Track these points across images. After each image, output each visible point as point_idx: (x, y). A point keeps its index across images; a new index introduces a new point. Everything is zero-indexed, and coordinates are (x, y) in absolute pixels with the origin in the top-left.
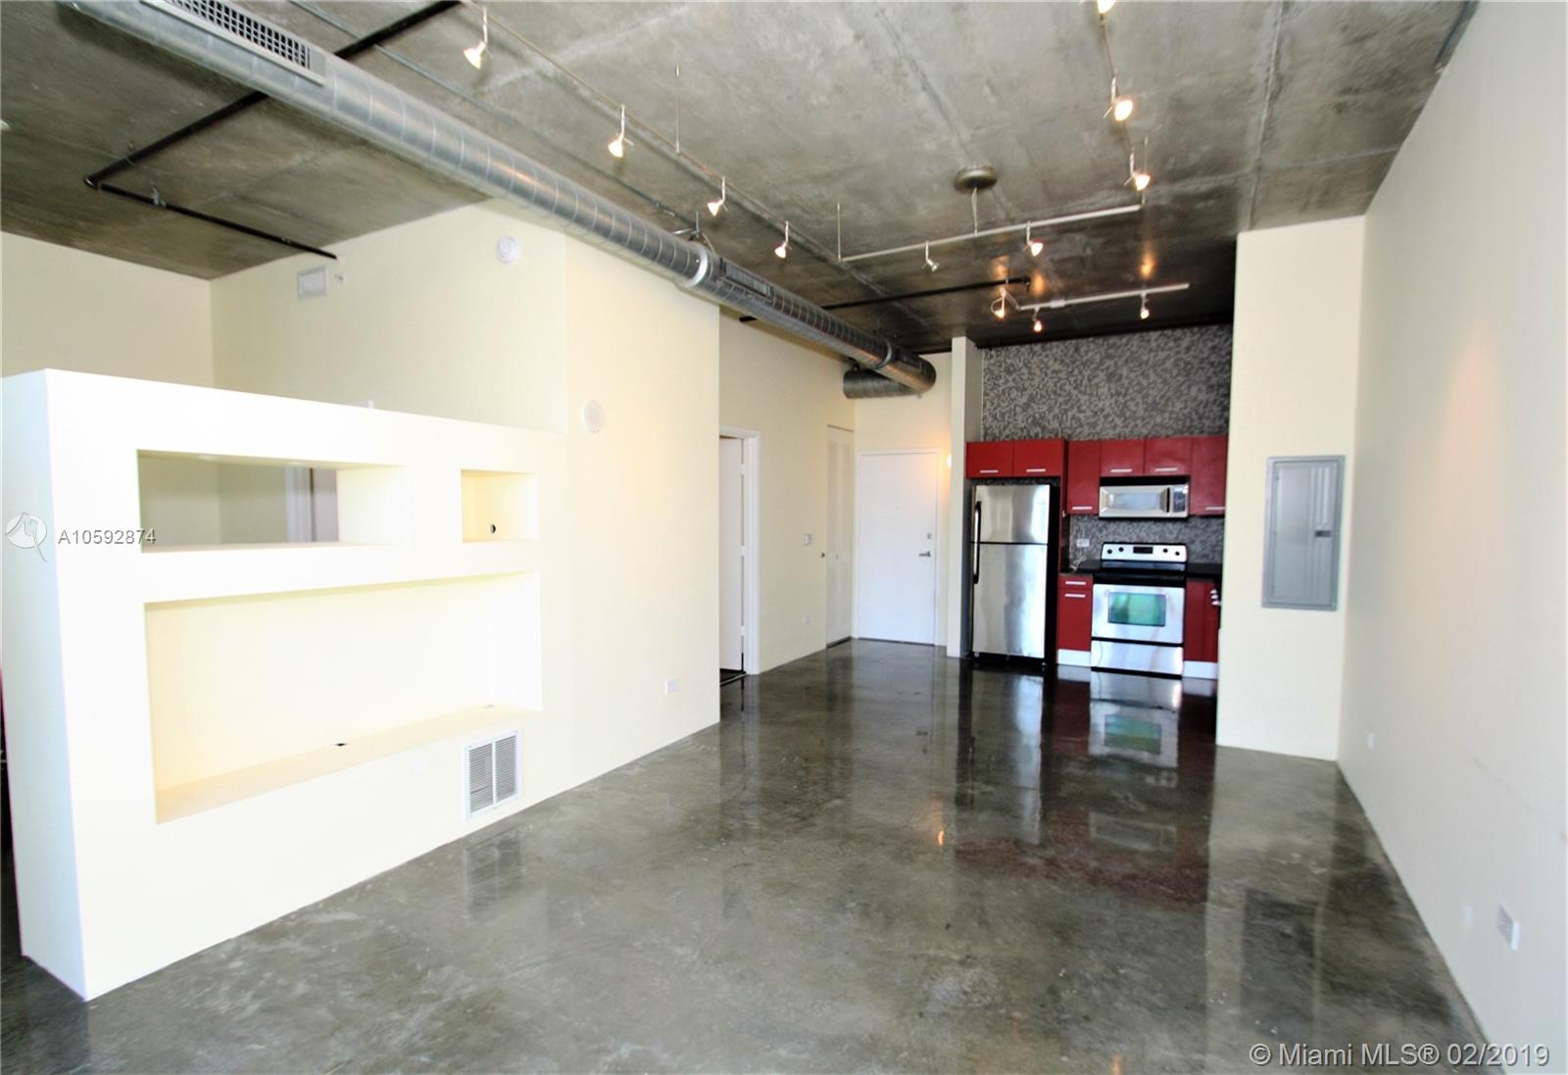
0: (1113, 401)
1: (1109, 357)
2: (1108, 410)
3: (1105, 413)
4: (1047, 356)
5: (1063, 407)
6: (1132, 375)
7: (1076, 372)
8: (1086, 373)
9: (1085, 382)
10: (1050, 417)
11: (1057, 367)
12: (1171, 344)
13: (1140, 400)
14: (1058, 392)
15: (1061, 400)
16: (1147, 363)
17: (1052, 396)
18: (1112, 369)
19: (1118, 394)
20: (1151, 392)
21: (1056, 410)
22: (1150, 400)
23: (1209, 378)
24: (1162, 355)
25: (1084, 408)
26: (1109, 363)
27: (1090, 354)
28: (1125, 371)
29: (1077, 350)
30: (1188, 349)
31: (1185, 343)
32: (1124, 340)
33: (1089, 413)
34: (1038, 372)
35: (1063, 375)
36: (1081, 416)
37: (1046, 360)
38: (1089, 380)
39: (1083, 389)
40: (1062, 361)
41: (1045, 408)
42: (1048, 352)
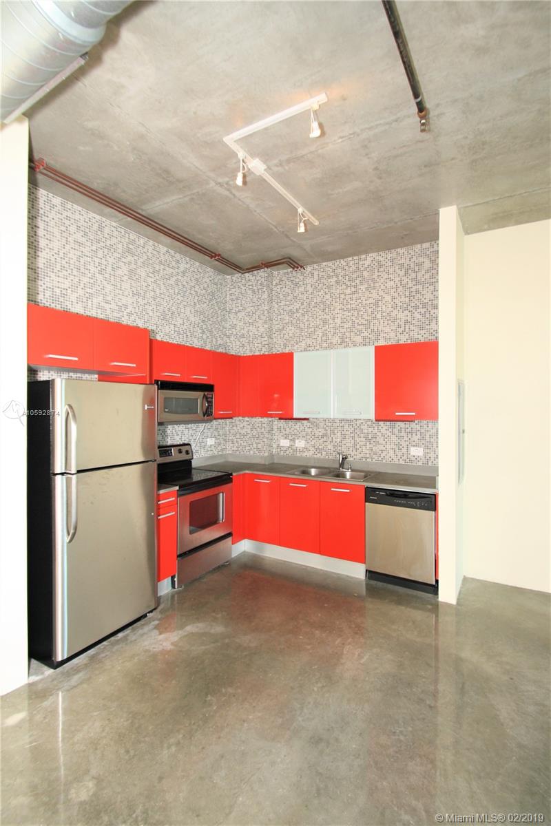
0: (135, 299)
1: (129, 251)
2: (130, 309)
3: (128, 311)
4: (68, 218)
5: (88, 290)
6: (149, 280)
7: (100, 254)
8: (111, 260)
9: (109, 269)
10: (73, 297)
11: (79, 236)
12: (174, 263)
13: (155, 307)
14: (82, 269)
15: (85, 280)
16: (158, 271)
17: (75, 272)
18: (133, 266)
19: (138, 294)
20: (162, 302)
21: (81, 292)
22: (162, 309)
23: (195, 304)
24: (169, 271)
25: (109, 298)
26: (130, 258)
27: (114, 240)
28: (143, 274)
29: (101, 228)
30: (184, 273)
31: (182, 266)
32: (142, 241)
33: (113, 306)
34: (56, 232)
35: (86, 251)
36: (107, 306)
37: (67, 223)
38: (113, 269)
39: (107, 276)
40: (86, 234)
41: (67, 284)
42: (69, 214)
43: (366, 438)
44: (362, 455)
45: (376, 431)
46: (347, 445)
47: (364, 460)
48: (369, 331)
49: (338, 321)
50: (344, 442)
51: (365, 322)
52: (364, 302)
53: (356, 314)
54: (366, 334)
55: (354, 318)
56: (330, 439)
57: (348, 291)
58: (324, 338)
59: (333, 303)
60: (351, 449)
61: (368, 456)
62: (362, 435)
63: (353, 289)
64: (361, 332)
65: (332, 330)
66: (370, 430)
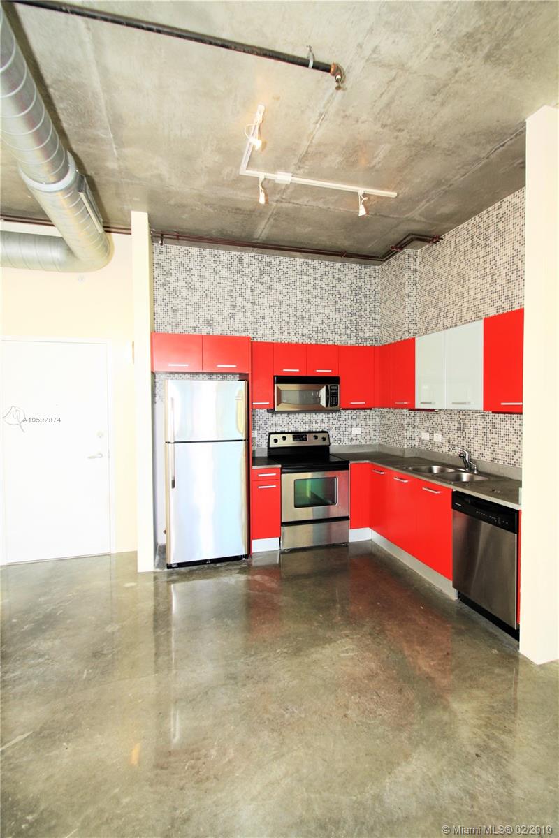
0: (271, 311)
1: (266, 272)
2: (267, 318)
3: (265, 321)
4: (215, 262)
5: (231, 311)
6: (285, 292)
7: (241, 281)
8: (249, 284)
9: (248, 291)
10: (219, 319)
11: (223, 273)
12: (311, 271)
13: (291, 313)
14: (226, 297)
15: (228, 304)
16: (294, 282)
17: (221, 300)
18: (270, 283)
19: (275, 305)
20: (298, 307)
21: (225, 314)
22: (298, 314)
23: (336, 302)
24: (306, 278)
25: (248, 314)
26: (267, 277)
27: (252, 267)
28: (279, 287)
29: (240, 261)
30: (322, 277)
31: (320, 272)
32: (278, 260)
33: (252, 319)
34: (206, 274)
35: (229, 282)
36: (246, 321)
37: (214, 265)
38: (252, 290)
39: (247, 297)
40: (229, 269)
41: (215, 310)
42: (216, 258)
43: (498, 434)
44: (494, 456)
45: (508, 426)
46: (480, 442)
47: (496, 461)
48: (503, 298)
49: (472, 292)
50: (476, 439)
51: (498, 288)
52: (499, 263)
53: (489, 280)
54: (500, 303)
55: (487, 285)
56: (464, 434)
57: (482, 254)
58: (459, 315)
59: (468, 271)
60: (483, 448)
61: (500, 457)
62: (494, 431)
63: (488, 249)
64: (494, 301)
65: (467, 305)
66: (504, 424)
